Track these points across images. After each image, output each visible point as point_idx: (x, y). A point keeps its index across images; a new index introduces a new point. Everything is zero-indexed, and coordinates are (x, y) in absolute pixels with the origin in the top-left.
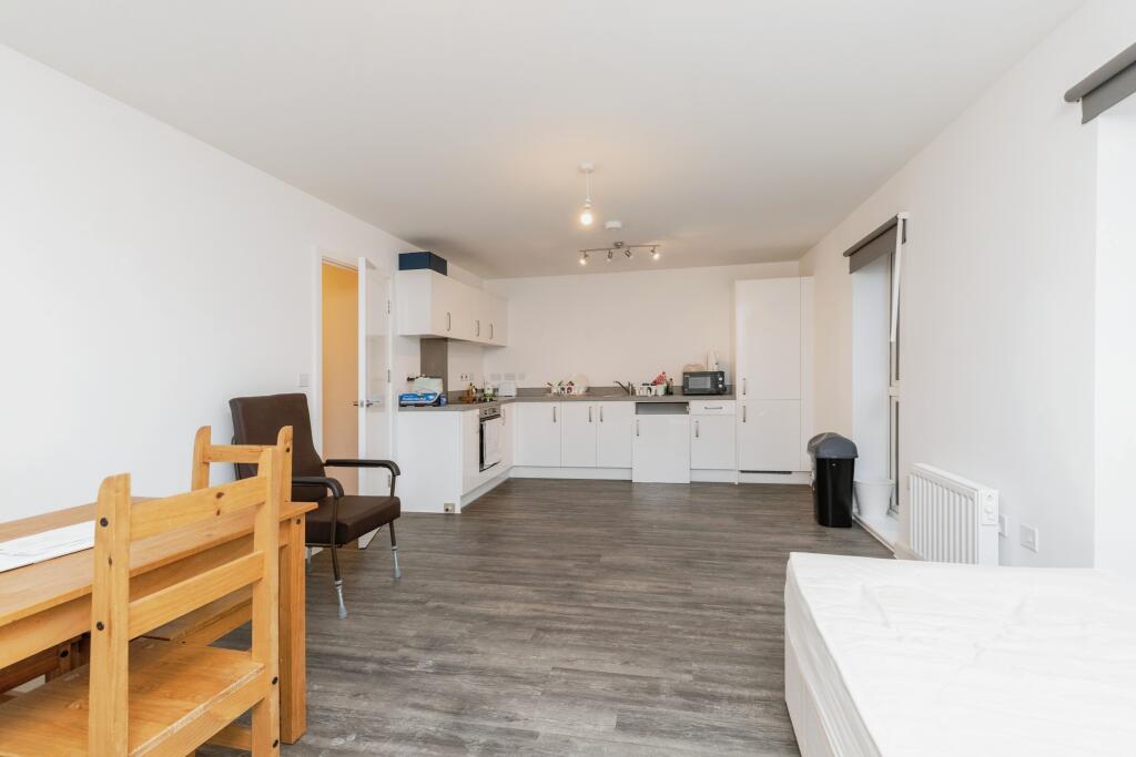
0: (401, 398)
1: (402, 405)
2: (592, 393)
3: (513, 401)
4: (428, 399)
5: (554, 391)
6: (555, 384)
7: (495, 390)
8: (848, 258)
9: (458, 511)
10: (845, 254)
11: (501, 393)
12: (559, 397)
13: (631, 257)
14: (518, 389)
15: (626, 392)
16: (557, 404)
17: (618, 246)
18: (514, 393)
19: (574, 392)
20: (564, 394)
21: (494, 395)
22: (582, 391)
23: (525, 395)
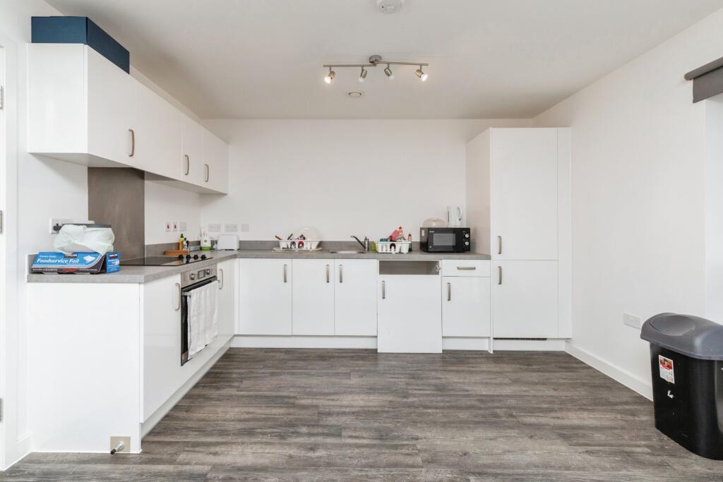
0: (34, 259)
1: (34, 272)
2: (326, 249)
3: (235, 257)
4: (84, 262)
5: (283, 245)
6: (284, 238)
7: (214, 242)
8: (691, 83)
9: (135, 449)
10: (688, 77)
11: (219, 246)
12: (288, 253)
13: (392, 77)
14: (240, 242)
15: (364, 248)
16: (288, 262)
17: (374, 61)
18: (236, 247)
19: (307, 246)
20: (295, 249)
21: (212, 249)
22: (314, 246)
23: (249, 249)
